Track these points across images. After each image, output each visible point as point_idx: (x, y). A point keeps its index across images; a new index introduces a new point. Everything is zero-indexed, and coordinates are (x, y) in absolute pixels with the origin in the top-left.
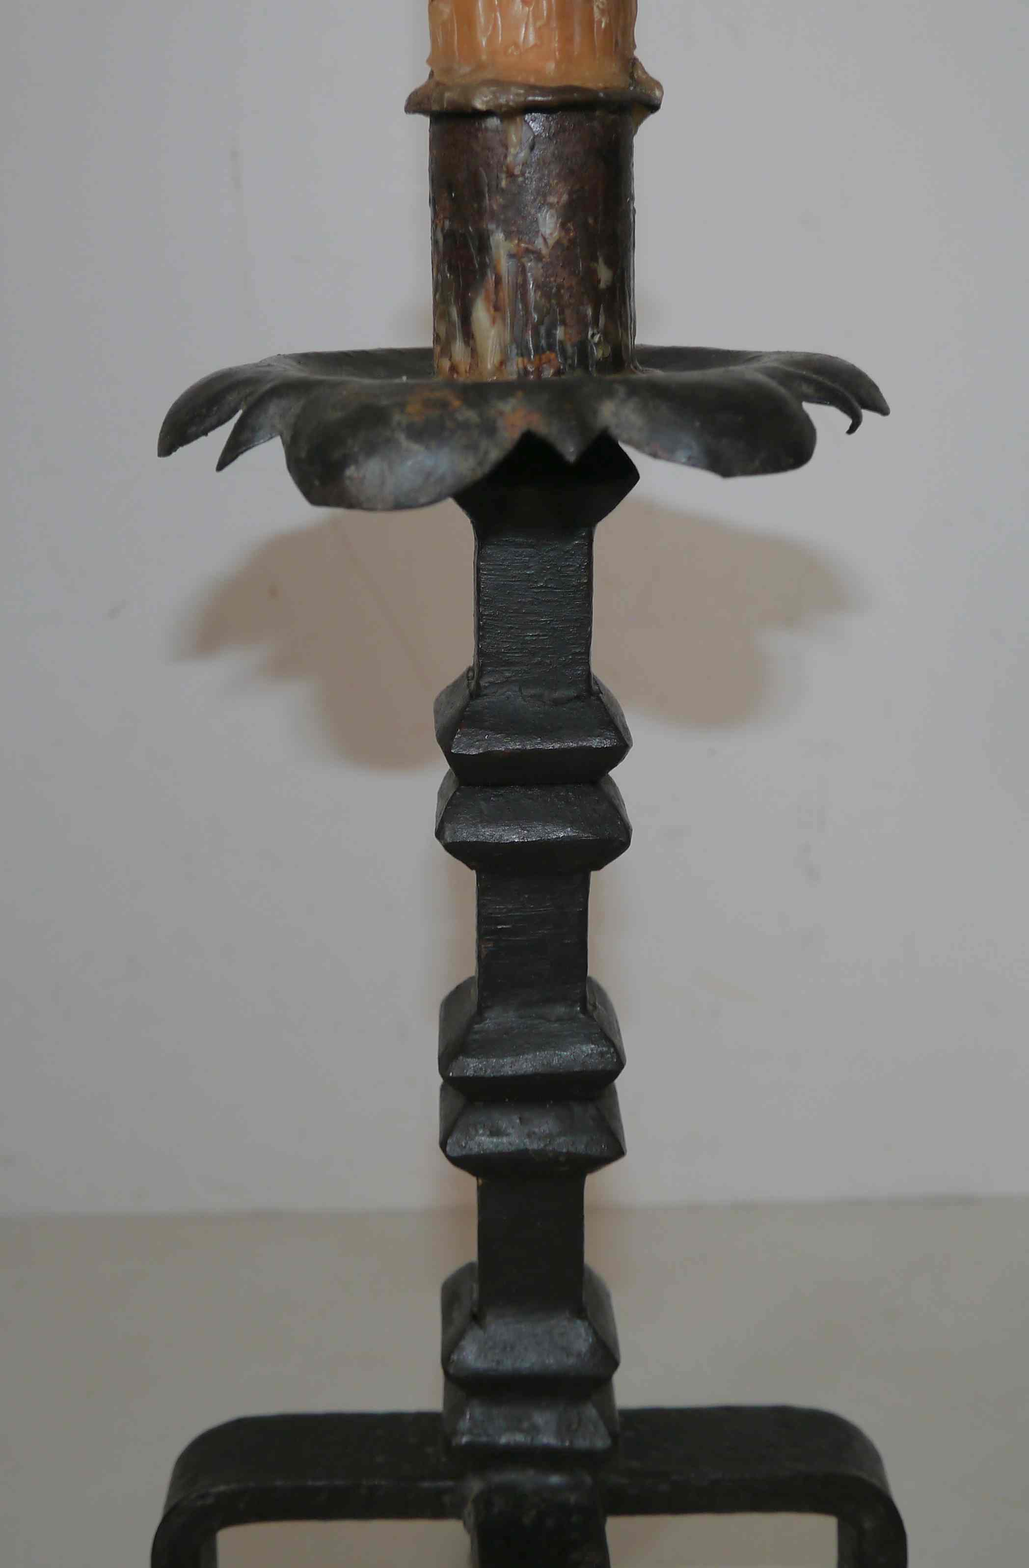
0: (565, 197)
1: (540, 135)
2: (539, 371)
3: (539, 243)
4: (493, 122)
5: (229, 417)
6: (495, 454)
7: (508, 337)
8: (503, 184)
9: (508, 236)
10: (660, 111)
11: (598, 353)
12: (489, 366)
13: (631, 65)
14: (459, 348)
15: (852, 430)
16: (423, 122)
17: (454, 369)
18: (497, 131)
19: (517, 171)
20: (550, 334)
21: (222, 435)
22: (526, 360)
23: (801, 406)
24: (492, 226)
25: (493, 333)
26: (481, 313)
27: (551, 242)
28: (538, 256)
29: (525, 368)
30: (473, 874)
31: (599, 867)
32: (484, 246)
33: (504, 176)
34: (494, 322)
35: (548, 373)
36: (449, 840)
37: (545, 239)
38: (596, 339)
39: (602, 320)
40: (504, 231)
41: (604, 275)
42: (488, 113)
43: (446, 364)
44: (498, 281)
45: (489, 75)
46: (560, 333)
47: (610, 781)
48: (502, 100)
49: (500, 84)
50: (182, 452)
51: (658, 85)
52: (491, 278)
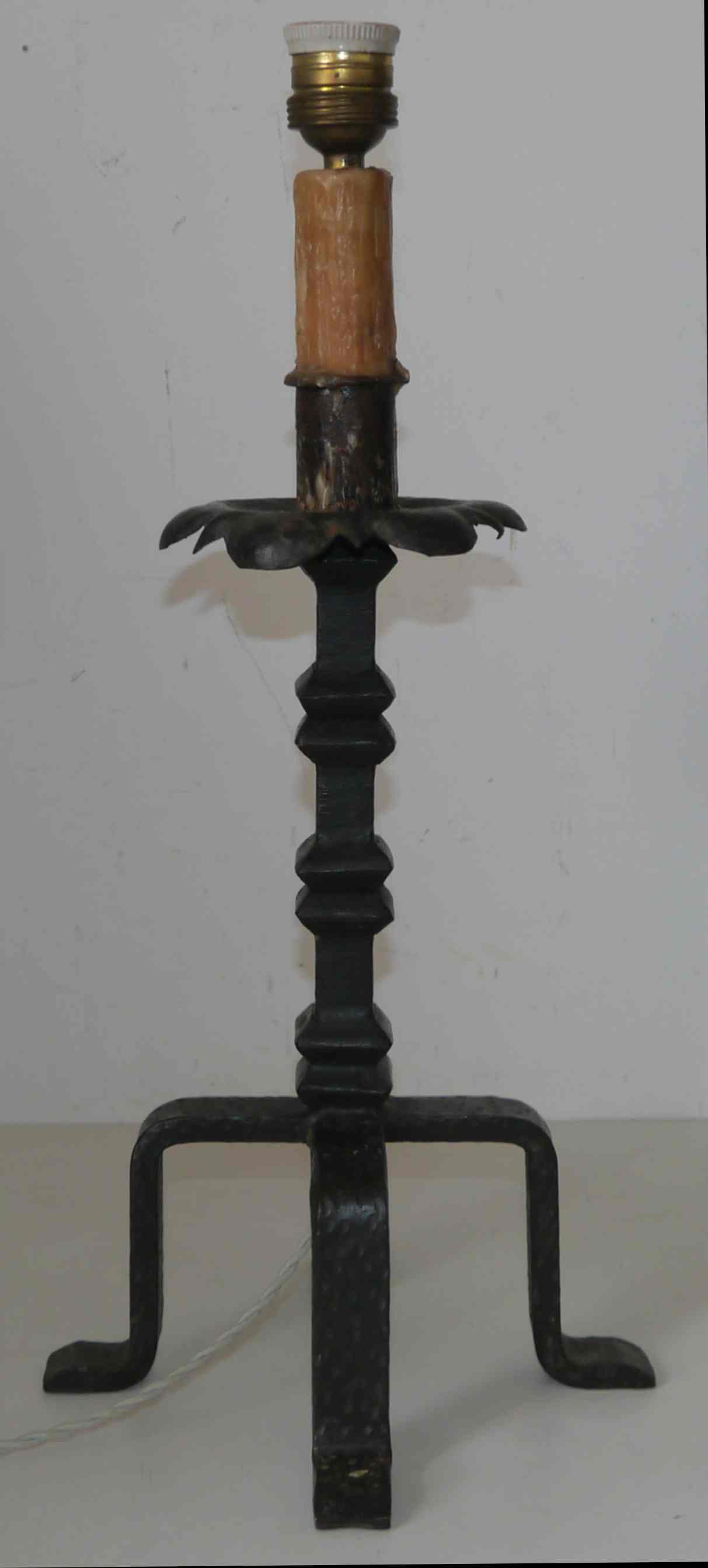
0: (360, 427)
1: (348, 398)
2: (348, 507)
3: (348, 448)
4: (327, 392)
5: (198, 529)
6: (323, 545)
7: (332, 492)
8: (331, 420)
9: (333, 444)
10: (410, 383)
11: (377, 500)
12: (324, 507)
13: (394, 362)
14: (309, 498)
15: (499, 537)
16: (292, 391)
17: (306, 507)
18: (328, 396)
19: (337, 414)
20: (353, 490)
21: (195, 537)
22: (341, 504)
23: (473, 528)
24: (325, 440)
25: (325, 491)
26: (320, 482)
27: (353, 447)
28: (346, 454)
29: (341, 507)
30: (314, 766)
31: (379, 762)
32: (321, 448)
33: (331, 417)
34: (326, 485)
35: (352, 509)
36: (302, 745)
37: (350, 446)
38: (376, 493)
39: (379, 484)
40: (331, 443)
41: (380, 462)
42: (324, 388)
43: (303, 505)
44: (328, 466)
45: (323, 370)
46: (358, 490)
47: (383, 717)
48: (330, 382)
49: (328, 375)
50: (173, 547)
51: (407, 372)
52: (324, 465)
